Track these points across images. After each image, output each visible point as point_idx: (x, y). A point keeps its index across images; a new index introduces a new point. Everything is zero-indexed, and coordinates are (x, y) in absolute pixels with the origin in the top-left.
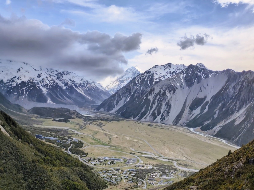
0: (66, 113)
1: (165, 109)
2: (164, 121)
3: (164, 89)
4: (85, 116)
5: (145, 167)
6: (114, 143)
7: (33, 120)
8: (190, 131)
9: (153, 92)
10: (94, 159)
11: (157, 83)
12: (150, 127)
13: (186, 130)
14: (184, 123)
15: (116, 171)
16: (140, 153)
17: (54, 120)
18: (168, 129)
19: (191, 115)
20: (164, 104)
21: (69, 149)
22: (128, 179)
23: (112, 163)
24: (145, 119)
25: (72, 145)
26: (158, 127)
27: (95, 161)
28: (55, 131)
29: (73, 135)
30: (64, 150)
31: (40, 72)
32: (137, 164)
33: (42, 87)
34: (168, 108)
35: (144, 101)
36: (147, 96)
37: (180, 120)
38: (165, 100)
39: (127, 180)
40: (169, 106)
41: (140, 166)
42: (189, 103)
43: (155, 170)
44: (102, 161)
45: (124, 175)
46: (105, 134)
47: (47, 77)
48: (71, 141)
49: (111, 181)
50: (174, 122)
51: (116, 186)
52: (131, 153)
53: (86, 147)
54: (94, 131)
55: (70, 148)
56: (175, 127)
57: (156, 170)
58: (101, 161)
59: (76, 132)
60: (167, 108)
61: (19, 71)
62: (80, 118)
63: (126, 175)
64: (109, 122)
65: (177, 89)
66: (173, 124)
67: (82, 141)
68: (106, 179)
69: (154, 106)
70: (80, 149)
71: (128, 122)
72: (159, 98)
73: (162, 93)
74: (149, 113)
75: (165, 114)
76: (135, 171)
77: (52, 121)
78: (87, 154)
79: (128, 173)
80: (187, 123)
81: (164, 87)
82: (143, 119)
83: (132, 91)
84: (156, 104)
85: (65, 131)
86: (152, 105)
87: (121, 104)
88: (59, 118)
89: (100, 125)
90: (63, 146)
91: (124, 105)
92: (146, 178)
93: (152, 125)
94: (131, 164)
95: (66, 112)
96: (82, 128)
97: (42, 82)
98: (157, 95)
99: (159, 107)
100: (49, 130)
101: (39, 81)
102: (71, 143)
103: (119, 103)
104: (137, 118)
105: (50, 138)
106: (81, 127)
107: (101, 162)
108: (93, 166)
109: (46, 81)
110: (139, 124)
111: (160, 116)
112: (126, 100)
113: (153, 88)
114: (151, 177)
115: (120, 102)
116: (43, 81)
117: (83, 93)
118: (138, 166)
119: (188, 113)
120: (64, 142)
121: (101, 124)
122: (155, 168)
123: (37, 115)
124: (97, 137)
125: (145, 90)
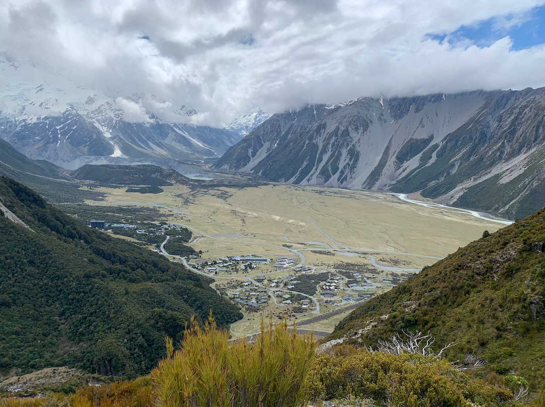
0: (153, 176)
1: (348, 161)
2: (344, 183)
3: (345, 124)
4: (192, 180)
5: (313, 271)
6: (251, 228)
7: (84, 192)
8: (400, 199)
9: (322, 131)
10: (214, 263)
11: (331, 112)
12: (317, 195)
13: (389, 198)
14: (386, 185)
15: (258, 282)
16: (302, 244)
17: (131, 190)
18: (354, 197)
19: (401, 170)
20: (344, 152)
21: (162, 245)
22: (281, 297)
23: (250, 266)
24: (308, 180)
25: (168, 237)
26: (333, 194)
27: (215, 265)
28: (133, 211)
29: (170, 218)
30: (152, 247)
31: (91, 93)
32: (298, 266)
33: (100, 123)
34: (353, 160)
35: (305, 147)
36: (311, 138)
37: (377, 180)
38: (348, 145)
39: (280, 299)
40: (354, 155)
41: (302, 269)
42: (396, 149)
43: (333, 275)
44: (230, 265)
45: (275, 289)
46: (234, 212)
47: (108, 103)
48: (166, 229)
49: (250, 303)
50: (366, 184)
51: (259, 313)
52: (284, 246)
53: (197, 239)
54: (211, 209)
55: (165, 243)
56: (367, 193)
57: (335, 275)
58: (228, 264)
59: (175, 211)
60: (350, 160)
61: (41, 90)
62: (184, 184)
63: (278, 289)
64: (240, 190)
65: (371, 122)
66: (364, 188)
67: (190, 228)
68: (238, 300)
69: (326, 158)
70: (185, 244)
71: (277, 188)
72: (336, 140)
73: (340, 132)
74: (316, 170)
75: (347, 171)
76: (295, 280)
77: (127, 191)
78: (201, 252)
79: (282, 285)
80: (393, 185)
81: (345, 120)
82: (304, 182)
83: (282, 129)
84: (329, 153)
85: (155, 210)
86: (321, 154)
87: (262, 154)
88: (140, 186)
89: (224, 196)
90: (151, 241)
91: (268, 156)
92: (317, 292)
93: (323, 192)
94: (285, 266)
95: (154, 174)
96: (188, 202)
97: (99, 113)
98: (331, 135)
99: (336, 158)
100: (120, 210)
101: (93, 112)
102: (167, 234)
103: (258, 153)
104: (293, 179)
105: (122, 225)
106: (186, 202)
107: (228, 267)
108: (211, 275)
109: (108, 112)
110: (297, 192)
111: (338, 174)
112: (271, 146)
113: (323, 122)
114: (326, 289)
115: (260, 151)
116: (99, 110)
117: (187, 136)
118: (299, 269)
119: (393, 166)
120: (152, 232)
121: (225, 194)
122: (333, 270)
123: (92, 182)
124: (218, 218)
125: (307, 127)
